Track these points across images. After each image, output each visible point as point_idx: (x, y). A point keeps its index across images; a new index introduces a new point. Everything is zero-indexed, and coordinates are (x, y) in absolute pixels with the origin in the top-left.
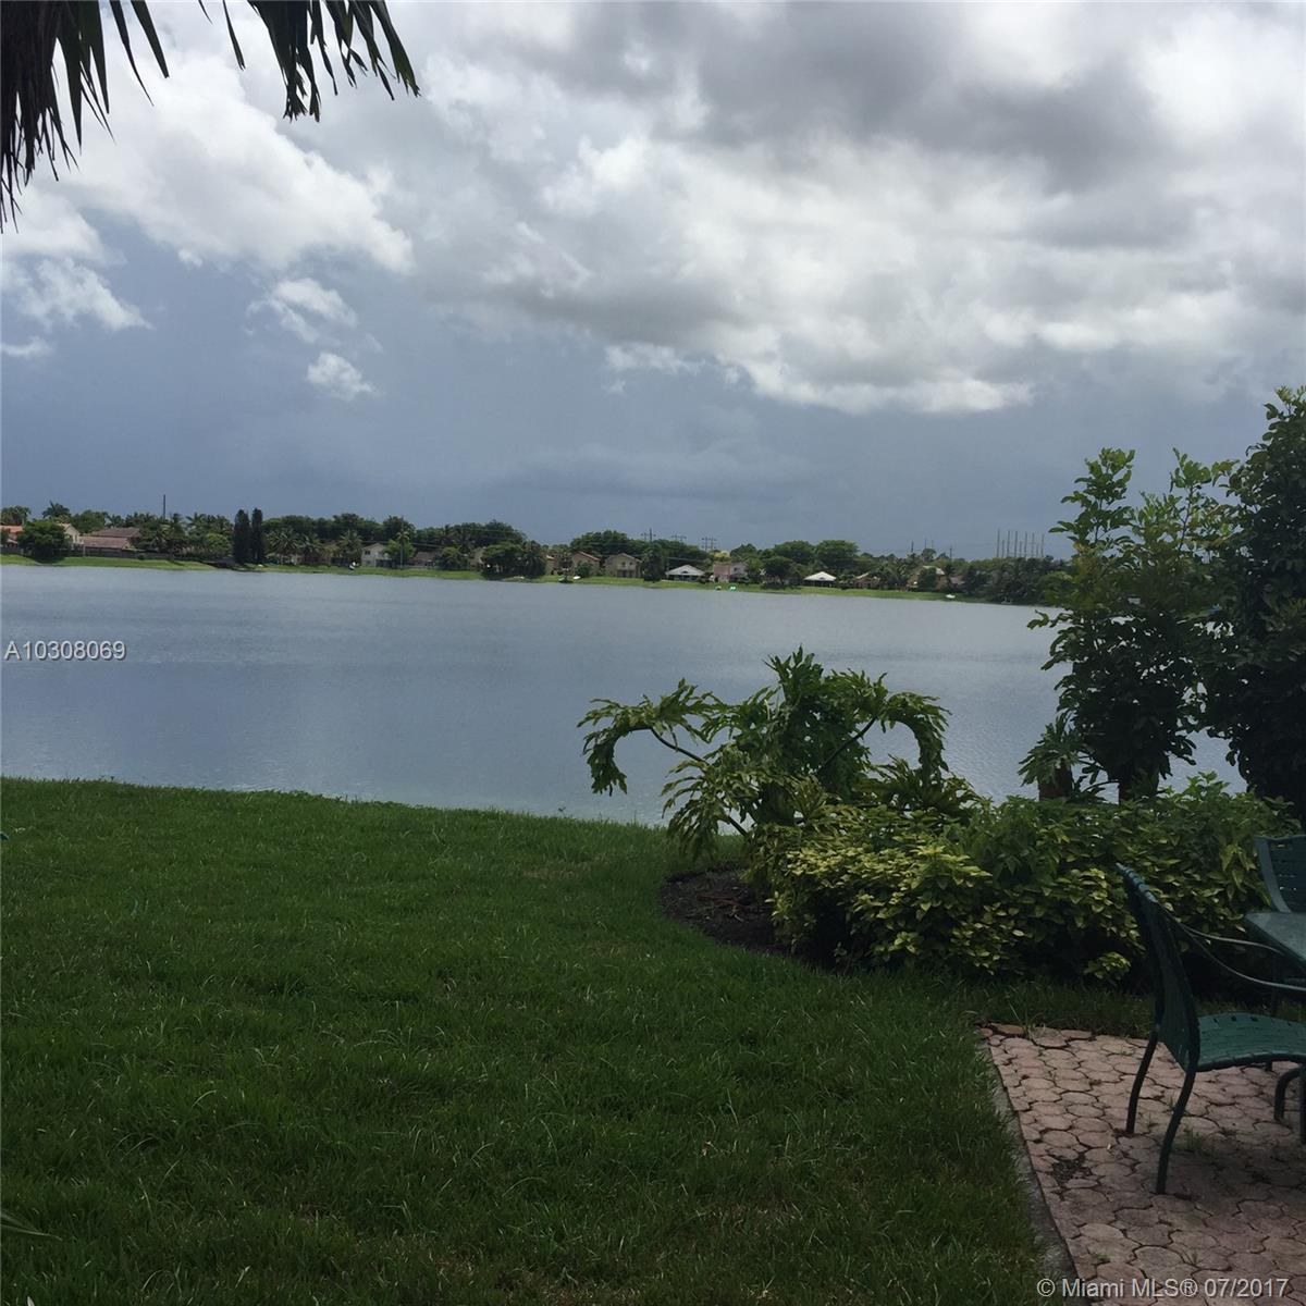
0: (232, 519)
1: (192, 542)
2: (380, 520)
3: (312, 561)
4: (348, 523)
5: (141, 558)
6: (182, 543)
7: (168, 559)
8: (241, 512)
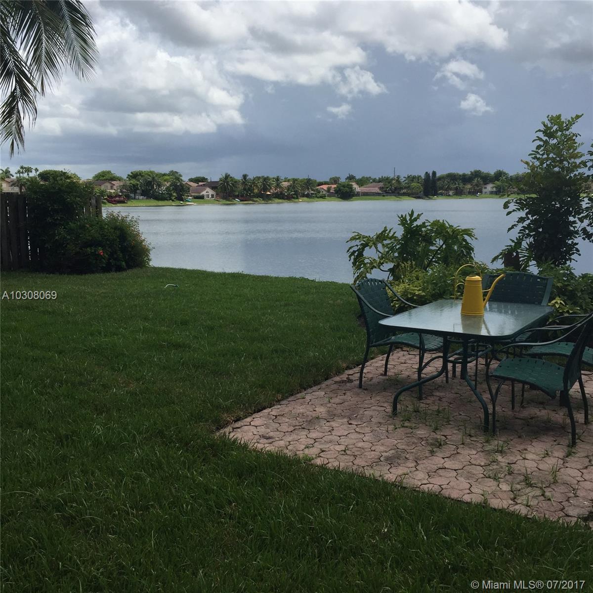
0: (423, 177)
1: (405, 188)
2: (492, 172)
3: (459, 193)
4: (477, 174)
5: (384, 196)
6: (401, 188)
7: (395, 196)
8: (427, 173)
